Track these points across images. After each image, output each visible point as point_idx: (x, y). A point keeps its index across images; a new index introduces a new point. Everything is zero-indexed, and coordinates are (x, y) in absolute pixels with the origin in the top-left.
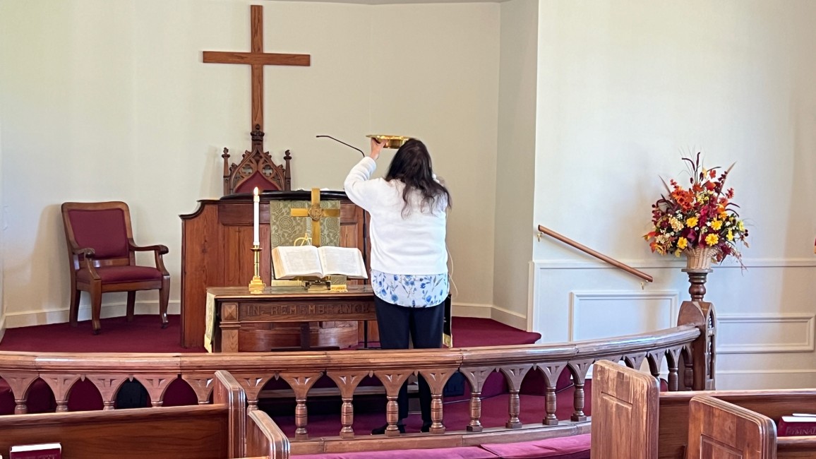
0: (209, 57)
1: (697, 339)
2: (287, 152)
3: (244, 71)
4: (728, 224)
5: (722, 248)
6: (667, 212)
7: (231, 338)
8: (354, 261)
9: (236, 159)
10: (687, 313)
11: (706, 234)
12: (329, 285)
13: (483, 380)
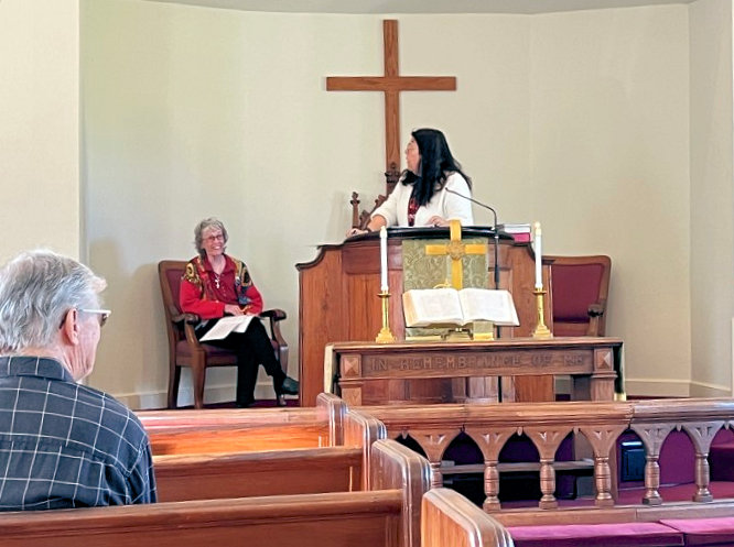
0: (334, 84)
3: (376, 99)
7: (353, 399)
8: (502, 304)
12: (471, 336)
13: (661, 441)
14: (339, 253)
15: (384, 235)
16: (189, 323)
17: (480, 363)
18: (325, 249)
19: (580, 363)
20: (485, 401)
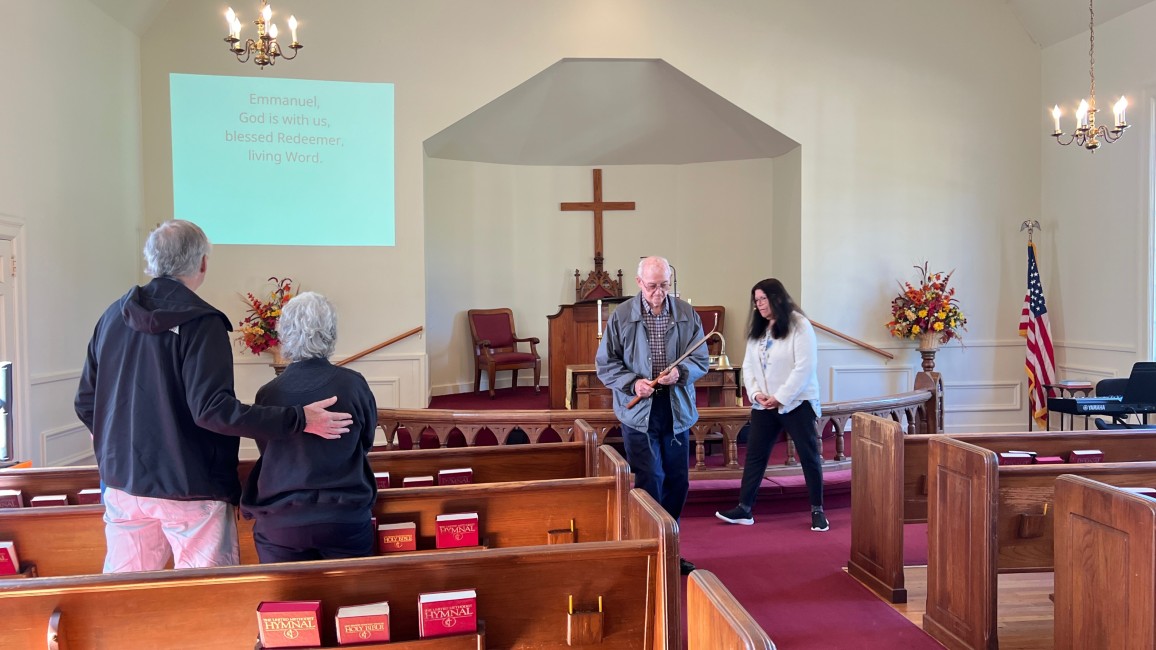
0: (565, 207)
1: (930, 400)
2: (620, 271)
3: (588, 217)
4: (951, 314)
5: (947, 332)
6: (903, 306)
7: (583, 400)
9: (584, 277)
10: (921, 381)
11: (934, 322)
14: (572, 310)
16: (486, 346)
18: (564, 307)
19: (716, 380)
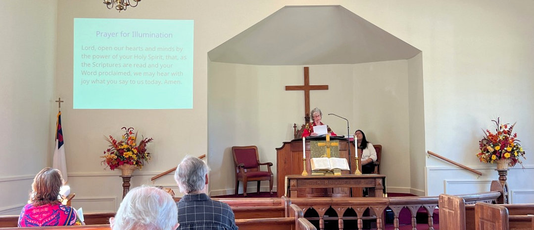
0: (288, 88)
1: (499, 197)
3: (301, 93)
4: (515, 148)
5: (513, 159)
6: (486, 144)
7: (294, 193)
8: (344, 163)
9: (299, 128)
10: (494, 186)
11: (505, 153)
12: (333, 173)
13: (399, 211)
14: (289, 144)
15: (304, 139)
16: (242, 167)
17: (336, 183)
18: (285, 143)
19: (371, 183)
20: (339, 195)
